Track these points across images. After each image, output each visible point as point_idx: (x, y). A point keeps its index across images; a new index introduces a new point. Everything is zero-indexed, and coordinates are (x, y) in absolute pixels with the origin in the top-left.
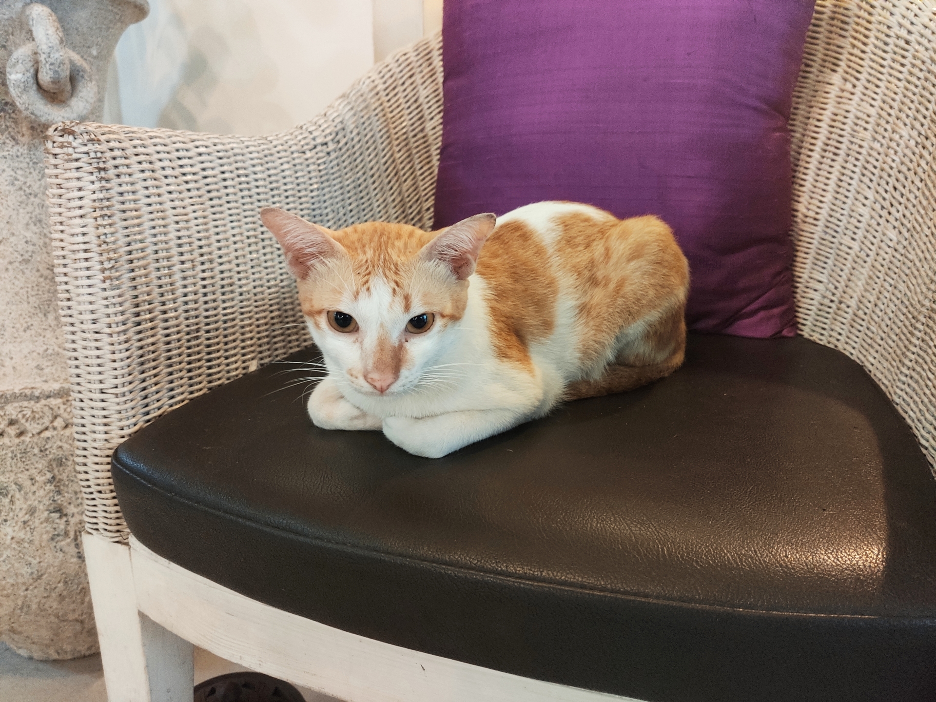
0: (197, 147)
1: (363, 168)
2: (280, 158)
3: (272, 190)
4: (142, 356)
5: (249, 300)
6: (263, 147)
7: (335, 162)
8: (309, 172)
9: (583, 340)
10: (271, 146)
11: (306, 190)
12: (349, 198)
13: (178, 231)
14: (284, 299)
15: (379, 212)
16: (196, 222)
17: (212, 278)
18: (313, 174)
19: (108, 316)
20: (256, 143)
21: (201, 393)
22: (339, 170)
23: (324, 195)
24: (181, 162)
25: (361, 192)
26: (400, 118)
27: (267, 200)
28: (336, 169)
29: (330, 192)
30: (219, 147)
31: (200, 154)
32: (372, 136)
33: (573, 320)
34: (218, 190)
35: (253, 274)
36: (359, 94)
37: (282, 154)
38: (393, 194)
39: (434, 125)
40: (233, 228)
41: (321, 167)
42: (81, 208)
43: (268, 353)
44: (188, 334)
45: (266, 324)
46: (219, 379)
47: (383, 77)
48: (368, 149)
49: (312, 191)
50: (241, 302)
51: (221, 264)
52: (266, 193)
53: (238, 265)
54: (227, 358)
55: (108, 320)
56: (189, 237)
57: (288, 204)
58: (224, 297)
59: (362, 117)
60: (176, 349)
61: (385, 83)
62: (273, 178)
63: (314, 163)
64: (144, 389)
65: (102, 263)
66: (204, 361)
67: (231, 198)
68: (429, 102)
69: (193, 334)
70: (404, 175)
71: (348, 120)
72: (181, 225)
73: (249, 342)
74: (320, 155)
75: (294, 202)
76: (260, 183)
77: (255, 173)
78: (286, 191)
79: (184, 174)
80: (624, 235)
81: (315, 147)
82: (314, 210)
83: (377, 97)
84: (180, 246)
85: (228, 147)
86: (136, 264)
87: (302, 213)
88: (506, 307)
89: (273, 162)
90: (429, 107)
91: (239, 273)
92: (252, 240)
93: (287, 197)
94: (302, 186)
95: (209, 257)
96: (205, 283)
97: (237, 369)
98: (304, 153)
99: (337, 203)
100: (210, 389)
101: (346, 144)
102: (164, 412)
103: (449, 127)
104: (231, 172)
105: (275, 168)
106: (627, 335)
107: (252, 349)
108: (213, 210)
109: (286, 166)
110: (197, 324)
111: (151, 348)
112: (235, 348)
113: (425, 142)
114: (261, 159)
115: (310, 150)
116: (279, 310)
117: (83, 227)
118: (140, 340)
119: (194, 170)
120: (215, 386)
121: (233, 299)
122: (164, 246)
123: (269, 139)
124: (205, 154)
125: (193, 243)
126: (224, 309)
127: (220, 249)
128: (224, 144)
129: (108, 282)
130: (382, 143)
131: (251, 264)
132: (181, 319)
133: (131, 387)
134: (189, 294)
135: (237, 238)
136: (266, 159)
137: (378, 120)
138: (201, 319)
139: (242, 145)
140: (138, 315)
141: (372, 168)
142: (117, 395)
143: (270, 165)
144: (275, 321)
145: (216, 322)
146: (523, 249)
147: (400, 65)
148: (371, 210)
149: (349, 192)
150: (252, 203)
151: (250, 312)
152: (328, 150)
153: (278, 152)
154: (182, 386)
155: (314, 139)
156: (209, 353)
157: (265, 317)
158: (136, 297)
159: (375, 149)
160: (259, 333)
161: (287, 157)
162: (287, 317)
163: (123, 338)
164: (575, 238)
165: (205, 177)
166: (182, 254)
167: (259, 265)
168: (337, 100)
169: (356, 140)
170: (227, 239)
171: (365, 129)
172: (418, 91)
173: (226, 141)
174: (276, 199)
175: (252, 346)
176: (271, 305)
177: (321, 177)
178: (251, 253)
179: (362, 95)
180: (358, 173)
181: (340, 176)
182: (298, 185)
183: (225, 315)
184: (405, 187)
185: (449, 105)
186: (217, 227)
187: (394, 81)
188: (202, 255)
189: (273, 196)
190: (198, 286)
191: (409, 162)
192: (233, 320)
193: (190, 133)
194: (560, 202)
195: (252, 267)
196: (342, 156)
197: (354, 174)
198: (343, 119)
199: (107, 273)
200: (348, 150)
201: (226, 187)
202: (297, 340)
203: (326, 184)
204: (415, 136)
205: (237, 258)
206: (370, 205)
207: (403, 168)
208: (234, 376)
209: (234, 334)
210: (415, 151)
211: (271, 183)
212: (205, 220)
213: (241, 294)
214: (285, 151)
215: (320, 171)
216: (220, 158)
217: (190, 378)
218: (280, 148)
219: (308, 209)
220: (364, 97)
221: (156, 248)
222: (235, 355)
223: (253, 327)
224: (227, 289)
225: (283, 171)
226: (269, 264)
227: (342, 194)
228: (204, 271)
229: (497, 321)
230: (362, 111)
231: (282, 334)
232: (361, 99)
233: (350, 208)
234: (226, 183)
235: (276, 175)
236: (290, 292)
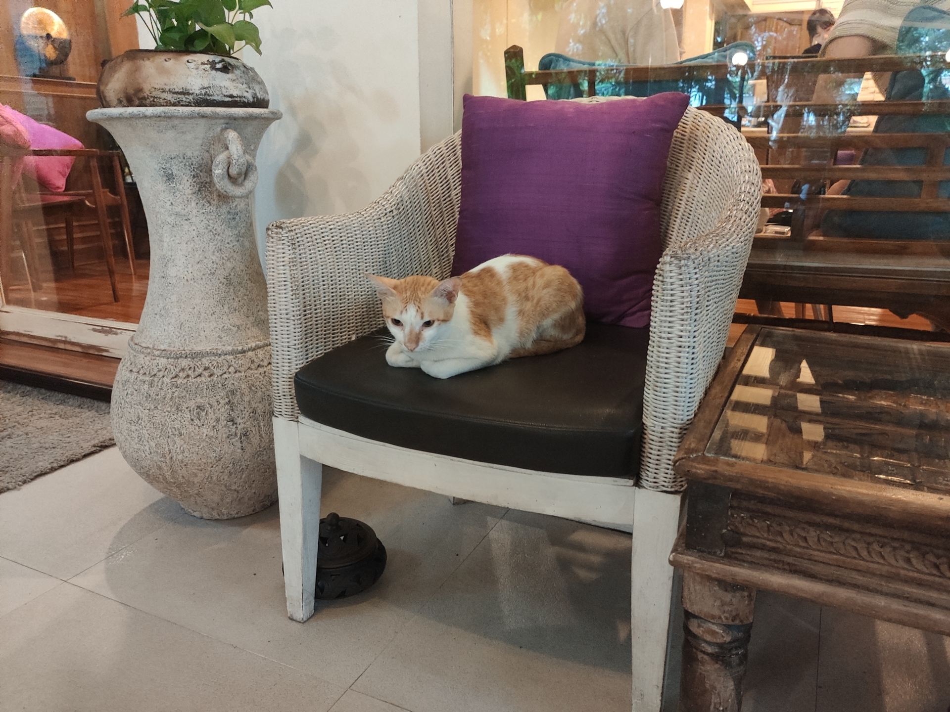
0: (330, 225)
1: (413, 223)
2: (368, 224)
3: (364, 243)
4: (306, 331)
5: (352, 303)
6: (360, 219)
7: (397, 222)
8: (383, 230)
9: (520, 328)
10: (363, 218)
11: (380, 240)
12: (405, 242)
13: (323, 270)
14: (369, 301)
16: (330, 264)
17: (336, 292)
18: (385, 230)
19: (293, 311)
20: (354, 215)
21: (329, 350)
22: (400, 226)
23: (391, 241)
24: (323, 235)
25: (412, 237)
26: (437, 189)
27: (361, 249)
28: (398, 225)
29: (394, 239)
30: (339, 224)
31: (331, 229)
32: (419, 203)
33: (515, 317)
34: (339, 245)
35: (354, 289)
36: (411, 177)
37: (369, 222)
38: (430, 237)
39: (456, 193)
42: (283, 262)
43: (361, 331)
44: (325, 320)
45: (360, 315)
46: (338, 344)
47: (426, 164)
48: (416, 210)
49: (384, 240)
50: (349, 304)
51: (340, 285)
52: (361, 245)
53: (347, 285)
54: (341, 333)
55: (293, 313)
56: (327, 272)
58: (341, 301)
59: (413, 192)
61: (427, 168)
62: (364, 236)
63: (386, 224)
64: (306, 347)
65: (292, 287)
66: (331, 334)
68: (453, 179)
70: (437, 225)
71: (405, 195)
72: (324, 266)
73: (351, 325)
74: (389, 218)
76: (358, 240)
81: (386, 214)
82: (385, 251)
83: (422, 178)
85: (343, 223)
86: (305, 287)
87: (379, 253)
88: (479, 311)
89: (365, 227)
90: (454, 182)
91: (348, 288)
92: (354, 271)
93: (371, 246)
96: (333, 294)
97: (345, 339)
98: (380, 219)
100: (333, 348)
101: (404, 209)
102: (313, 359)
104: (345, 236)
105: (366, 230)
106: (543, 326)
109: (371, 229)
111: (310, 327)
112: (345, 328)
113: (451, 204)
114: (359, 226)
115: (384, 216)
116: (366, 307)
117: (285, 270)
118: (306, 323)
119: (329, 238)
120: (336, 347)
121: (344, 303)
122: (316, 278)
123: (362, 213)
124: (333, 228)
125: (328, 275)
126: (341, 307)
128: (342, 221)
129: (294, 295)
130: (425, 206)
131: (353, 283)
132: (323, 313)
133: (301, 345)
134: (326, 301)
135: (347, 270)
136: (361, 226)
137: (422, 192)
139: (350, 221)
140: (305, 311)
141: (418, 222)
142: (295, 349)
144: (364, 313)
145: (337, 314)
146: (491, 282)
147: (436, 156)
149: (405, 238)
151: (352, 309)
152: (394, 215)
153: (367, 221)
155: (385, 210)
156: (334, 330)
157: (359, 312)
158: (305, 302)
159: (421, 210)
160: (356, 320)
161: (372, 223)
162: (370, 311)
163: (299, 322)
165: (333, 241)
166: (324, 281)
167: (357, 284)
169: (409, 206)
170: (343, 272)
171: (415, 199)
172: (447, 172)
174: (366, 247)
175: (353, 327)
176: (362, 305)
177: (390, 231)
178: (353, 278)
180: (410, 225)
183: (341, 311)
184: (438, 231)
186: (338, 266)
187: (433, 167)
188: (332, 281)
189: (364, 246)
191: (441, 217)
192: (345, 313)
195: (354, 285)
196: (401, 217)
197: (408, 227)
198: (402, 195)
199: (294, 292)
200: (404, 213)
201: (342, 244)
202: (375, 324)
203: (392, 235)
204: (445, 200)
205: (347, 281)
207: (437, 221)
208: (344, 342)
209: (345, 320)
210: (444, 209)
211: (363, 239)
212: (334, 263)
213: (348, 300)
214: (370, 220)
215: (389, 228)
216: (340, 230)
217: (325, 342)
218: (368, 218)
220: (414, 179)
221: (313, 279)
222: (345, 331)
223: (354, 316)
224: (342, 297)
226: (362, 283)
227: (401, 239)
229: (474, 317)
230: (412, 188)
231: (368, 321)
232: (412, 180)
233: (405, 247)
234: (342, 242)
235: (366, 234)
236: (372, 298)
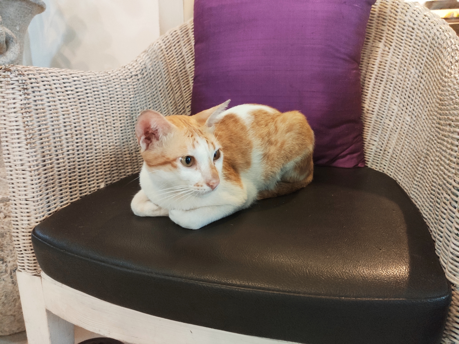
0: (73, 77)
1: (155, 86)
2: (114, 82)
3: (111, 98)
4: (46, 182)
5: (100, 153)
6: (106, 77)
7: (142, 84)
8: (129, 89)
9: (266, 171)
10: (110, 76)
11: (127, 98)
12: (149, 101)
13: (64, 119)
14: (118, 152)
15: (164, 108)
16: (73, 114)
17: (82, 142)
18: (131, 90)
19: (29, 162)
20: (102, 75)
21: (76, 199)
22: (144, 88)
23: (137, 100)
24: (65, 85)
25: (155, 98)
26: (173, 62)
27: (108, 103)
28: (142, 87)
29: (139, 99)
30: (84, 77)
31: (75, 81)
32: (160, 71)
33: (260, 161)
34: (84, 99)
35: (102, 140)
36: (153, 50)
37: (115, 80)
38: (170, 99)
39: (190, 66)
40: (91, 117)
41: (135, 87)
42: (14, 108)
43: (109, 179)
44: (70, 170)
45: (108, 164)
46: (85, 192)
47: (165, 42)
48: (158, 77)
49: (130, 98)
50: (96, 154)
51: (86, 135)
52: (108, 100)
53: (94, 136)
54: (89, 182)
55: (29, 164)
56: (70, 122)
57: (119, 105)
58: (87, 152)
59: (155, 62)
60: (63, 178)
61: (166, 45)
62: (111, 92)
63: (131, 85)
64: (48, 198)
65: (26, 135)
66: (78, 184)
67: (90, 102)
68: (187, 54)
69: (72, 170)
70: (176, 90)
71: (148, 63)
72: (66, 116)
73: (100, 174)
74: (134, 80)
75: (122, 104)
76: (105, 95)
77: (102, 90)
78: (118, 98)
79: (67, 91)
80: (284, 121)
81: (132, 77)
82: (131, 108)
83: (162, 52)
84: (65, 126)
85: (88, 77)
86: (43, 136)
87: (126, 109)
89: (111, 84)
90: (188, 57)
91: (94, 139)
92: (101, 123)
93: (118, 102)
94: (126, 96)
95: (80, 132)
96: (78, 144)
97: (94, 187)
98: (126, 79)
99: (143, 104)
100: (81, 197)
101: (147, 75)
102: (58, 210)
103: (197, 67)
104: (90, 89)
105: (112, 87)
106: (286, 168)
107: (101, 177)
108: (82, 108)
109: (117, 86)
110: (74, 165)
111: (51, 178)
112: (93, 177)
113: (186, 74)
114: (105, 83)
115: (129, 78)
116: (115, 157)
117: (16, 118)
118: (45, 174)
119: (71, 89)
120: (84, 196)
121: (92, 153)
122: (57, 126)
123: (109, 73)
124: (77, 80)
125: (71, 125)
126: (88, 157)
127: (85, 128)
128: (86, 76)
129: (29, 145)
130: (165, 75)
131: (100, 135)
132: (66, 163)
133: (41, 197)
134: (70, 150)
135: (94, 122)
136: (107, 83)
137: (163, 63)
138: (76, 162)
139: (95, 76)
140: (44, 161)
141: (160, 87)
142: (34, 202)
143: (109, 86)
144: (113, 163)
145: (84, 164)
146: (235, 127)
147: (173, 37)
148: (160, 108)
149: (149, 99)
150: (101, 105)
151: (100, 159)
152: (138, 78)
153: (113, 79)
154: (67, 196)
155: (131, 73)
156: (80, 180)
157: (108, 161)
158: (43, 152)
159: (161, 77)
160: (105, 169)
161: (118, 82)
162: (119, 161)
163: (37, 173)
164: (260, 121)
165: (77, 92)
166: (66, 131)
167: (105, 136)
168: (142, 53)
169: (152, 73)
170: (88, 123)
171: (156, 68)
172: (182, 49)
173: (87, 74)
174: (113, 103)
175: (101, 175)
176: (111, 155)
177: (135, 91)
178: (100, 129)
179: (154, 51)
180: (153, 89)
181: (144, 91)
182: (123, 95)
183: (88, 160)
184: (176, 96)
185: (197, 56)
186: (83, 117)
187: (170, 44)
188: (76, 131)
189: (111, 101)
190: (75, 146)
191: (178, 84)
192: (92, 163)
193: (69, 70)
194: (252, 104)
195: (101, 136)
196: (145, 81)
197: (151, 90)
198: (145, 63)
199: (29, 141)
200: (148, 78)
201: (88, 97)
202: (124, 172)
203: (137, 95)
204: (181, 71)
205: (94, 132)
206: (159, 105)
207: (175, 87)
208: (93, 191)
209: (93, 170)
210: (181, 78)
211: (110, 95)
212: (78, 114)
213: (96, 150)
214: (117, 79)
215: (134, 88)
216: (85, 83)
217: (71, 192)
218: (114, 77)
219: (129, 107)
220: (155, 52)
221: (53, 128)
222: (93, 180)
223: (102, 166)
224: (89, 147)
225: (116, 89)
226: (110, 135)
227: (145, 100)
228: (77, 139)
230: (154, 59)
231: (117, 169)
232: (154, 53)
233: (149, 106)
234: (88, 95)
235: (112, 91)
236: (120, 148)
